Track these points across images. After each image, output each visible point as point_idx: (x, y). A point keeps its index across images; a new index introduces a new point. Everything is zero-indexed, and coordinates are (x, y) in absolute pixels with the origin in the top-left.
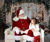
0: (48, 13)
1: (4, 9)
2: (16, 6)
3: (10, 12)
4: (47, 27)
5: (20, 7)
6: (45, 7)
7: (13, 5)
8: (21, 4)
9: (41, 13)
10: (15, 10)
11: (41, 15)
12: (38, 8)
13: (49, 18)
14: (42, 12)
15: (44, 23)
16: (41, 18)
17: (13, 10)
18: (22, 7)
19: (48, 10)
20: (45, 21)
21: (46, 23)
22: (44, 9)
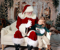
0: (56, 11)
1: (5, 3)
3: (13, 7)
4: (53, 26)
5: (24, 2)
6: (53, 3)
9: (47, 10)
10: (18, 4)
11: (47, 12)
12: (45, 4)
13: (57, 16)
14: (50, 8)
16: (48, 16)
17: (16, 5)
18: (26, 2)
19: (56, 7)
20: (52, 19)
21: (53, 21)
22: (52, 6)
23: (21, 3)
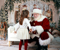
0: (58, 12)
1: (6, 7)
2: (20, 4)
3: (13, 10)
5: (25, 5)
7: (16, 2)
8: (25, 1)
9: (49, 12)
10: (19, 8)
11: (49, 14)
12: (46, 6)
13: (59, 18)
14: (51, 10)
15: (53, 23)
16: (49, 18)
18: (27, 5)
19: (58, 9)
21: (55, 23)
22: (53, 7)
23: (22, 7)
